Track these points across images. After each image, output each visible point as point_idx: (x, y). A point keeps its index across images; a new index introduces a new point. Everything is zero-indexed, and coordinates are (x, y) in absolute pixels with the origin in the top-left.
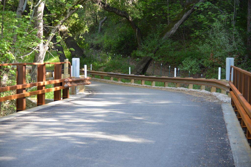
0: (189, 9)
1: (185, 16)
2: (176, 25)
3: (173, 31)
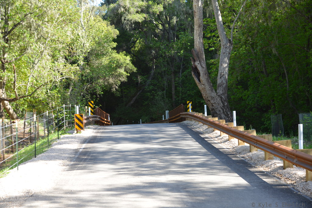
0: (141, 90)
1: (138, 94)
2: (134, 99)
3: (132, 102)
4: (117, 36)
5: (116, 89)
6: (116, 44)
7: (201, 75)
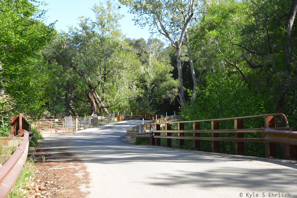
4: (173, 70)
5: (173, 100)
6: (172, 74)
7: (181, 99)
